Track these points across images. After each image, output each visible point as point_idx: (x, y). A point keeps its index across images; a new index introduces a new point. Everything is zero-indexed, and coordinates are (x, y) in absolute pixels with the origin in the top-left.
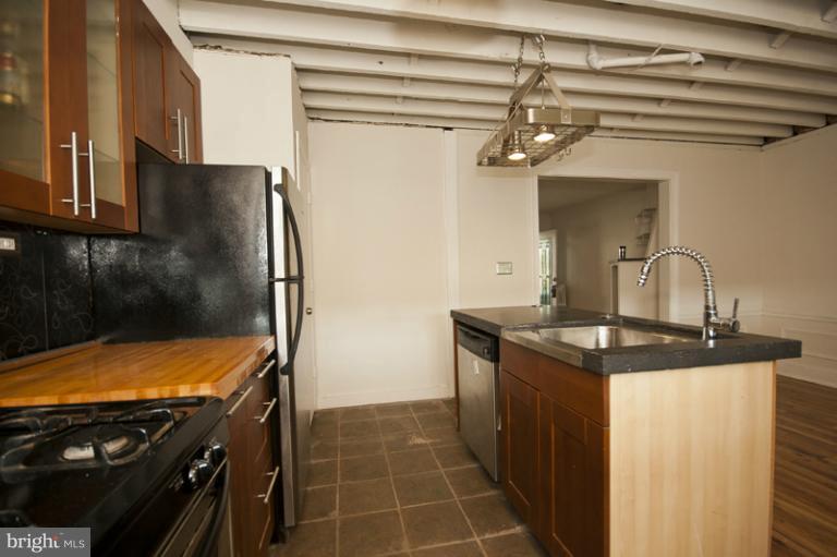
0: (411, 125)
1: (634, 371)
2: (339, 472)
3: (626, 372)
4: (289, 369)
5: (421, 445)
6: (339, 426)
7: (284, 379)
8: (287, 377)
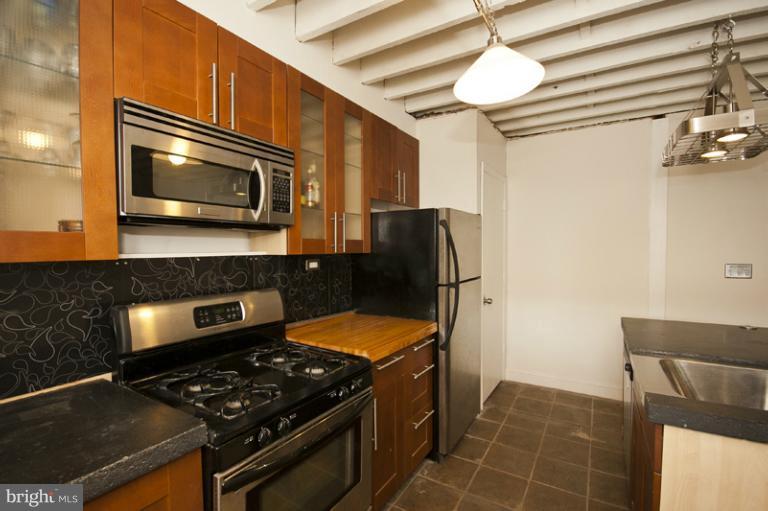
0: (611, 122)
1: (689, 428)
2: (497, 434)
3: (682, 427)
4: (447, 346)
5: (582, 440)
6: (516, 398)
7: (442, 354)
8: (444, 352)
